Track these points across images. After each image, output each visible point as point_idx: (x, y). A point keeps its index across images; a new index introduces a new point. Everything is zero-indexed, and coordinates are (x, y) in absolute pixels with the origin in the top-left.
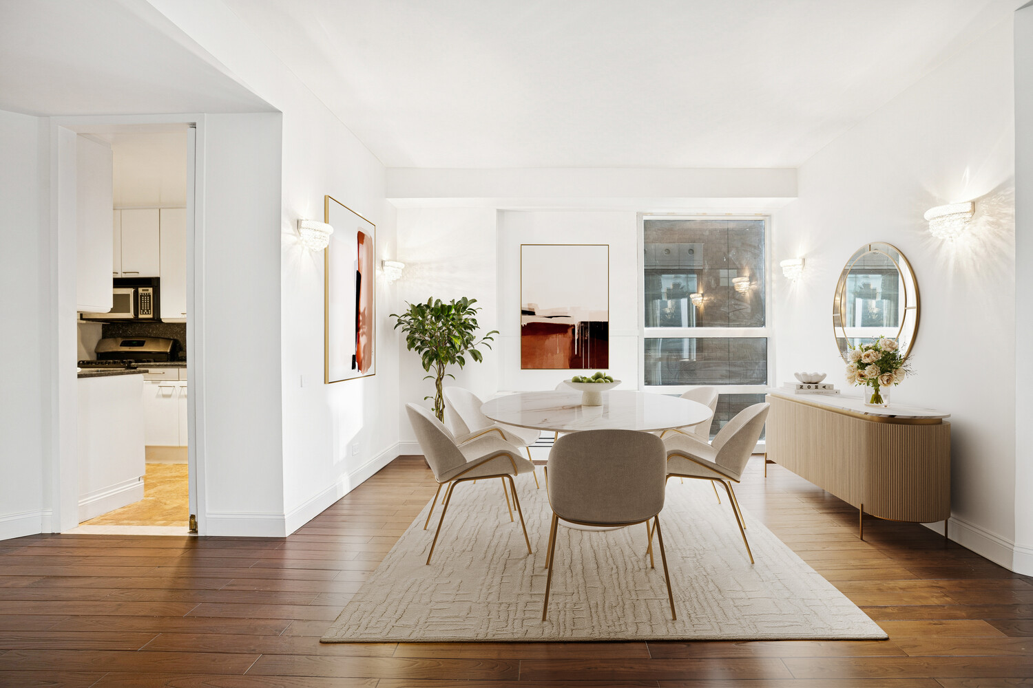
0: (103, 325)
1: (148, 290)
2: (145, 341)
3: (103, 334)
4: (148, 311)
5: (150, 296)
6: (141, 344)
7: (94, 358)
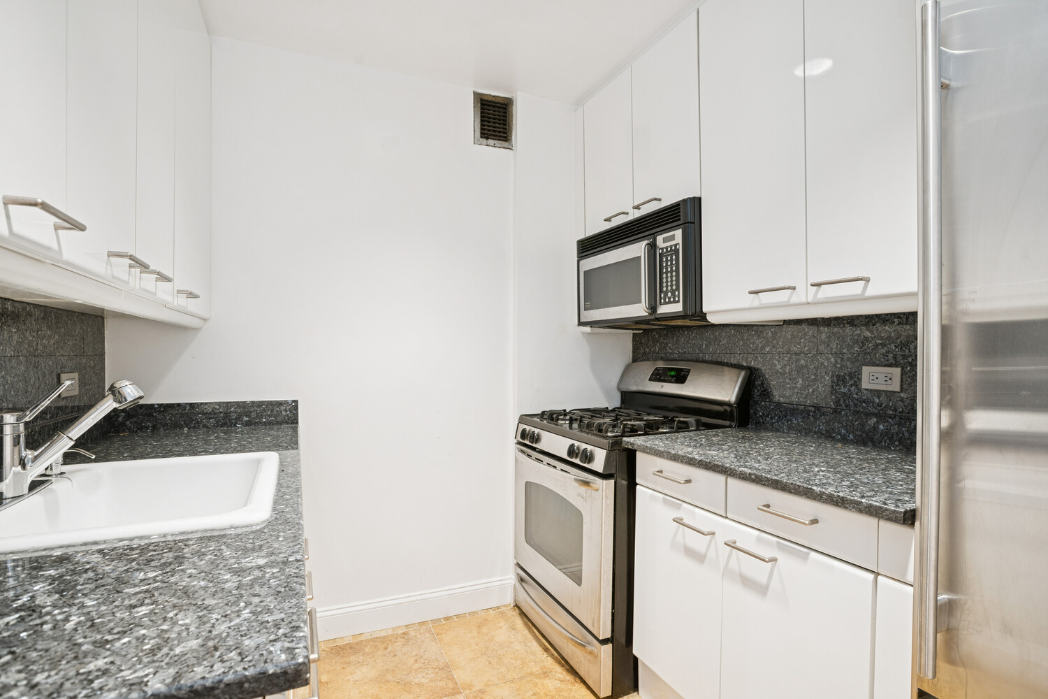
0: (634, 334)
1: (672, 238)
2: (688, 371)
3: (633, 352)
4: (673, 294)
5: (677, 251)
6: (681, 378)
7: (616, 402)
